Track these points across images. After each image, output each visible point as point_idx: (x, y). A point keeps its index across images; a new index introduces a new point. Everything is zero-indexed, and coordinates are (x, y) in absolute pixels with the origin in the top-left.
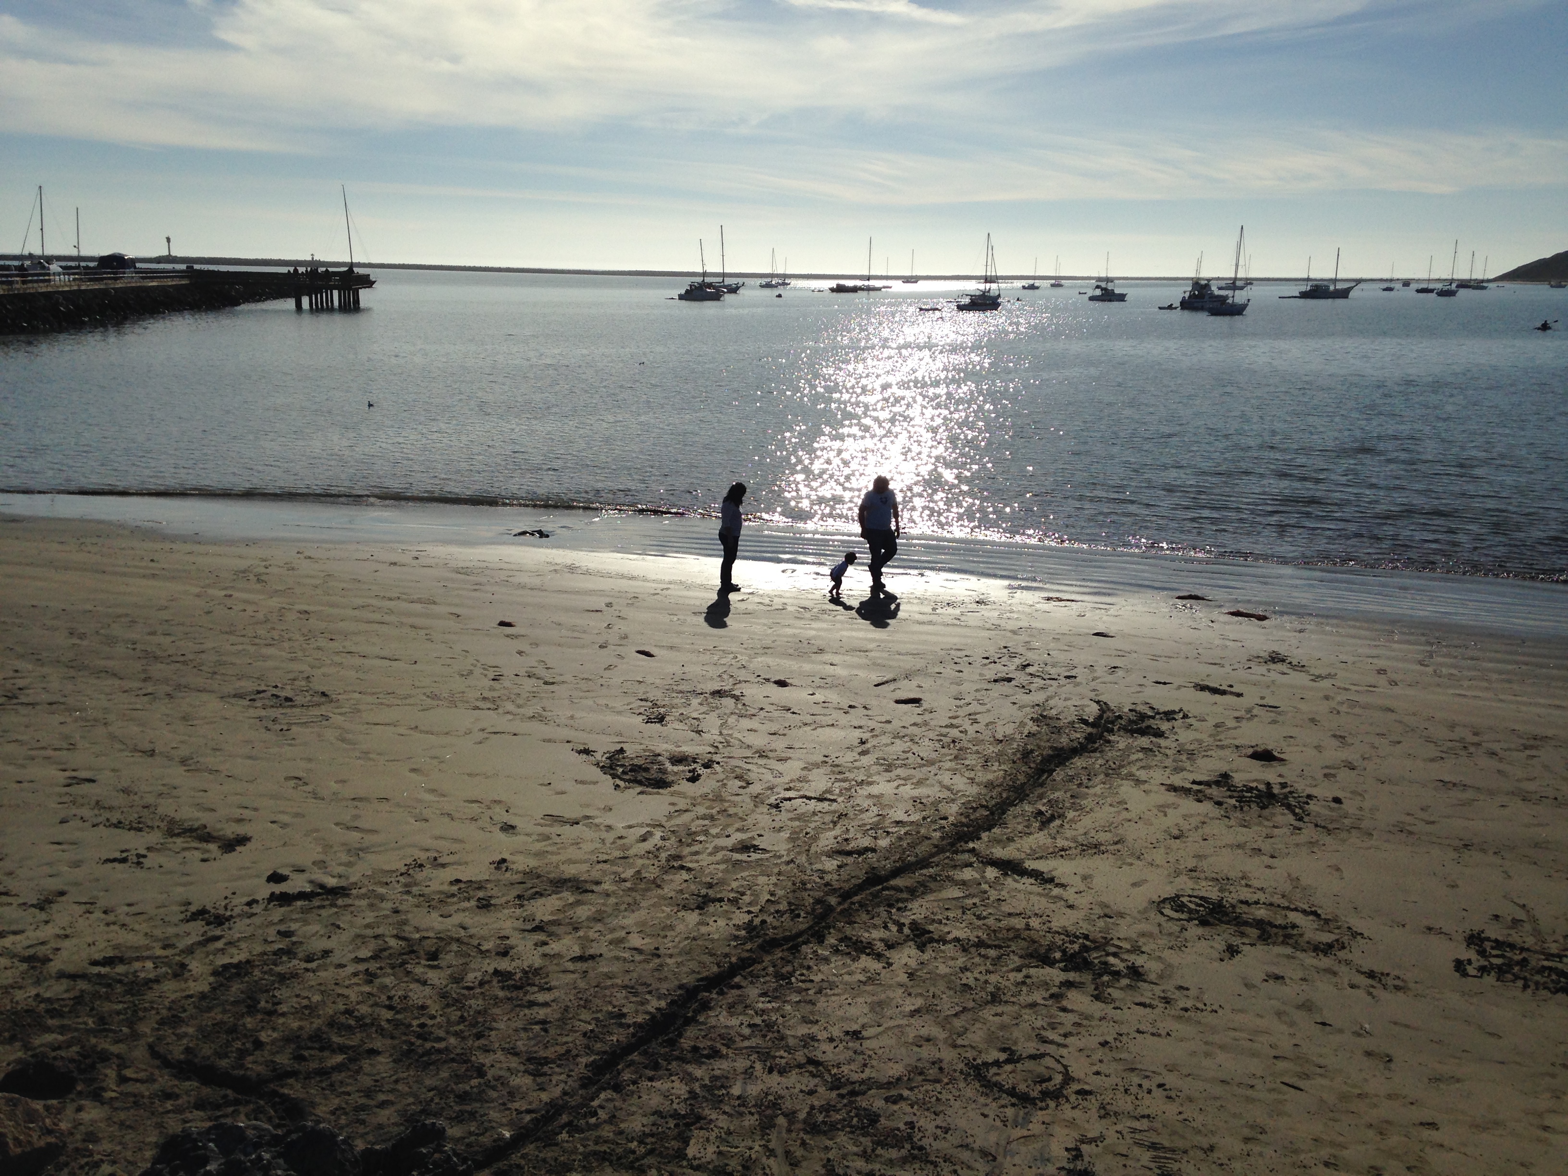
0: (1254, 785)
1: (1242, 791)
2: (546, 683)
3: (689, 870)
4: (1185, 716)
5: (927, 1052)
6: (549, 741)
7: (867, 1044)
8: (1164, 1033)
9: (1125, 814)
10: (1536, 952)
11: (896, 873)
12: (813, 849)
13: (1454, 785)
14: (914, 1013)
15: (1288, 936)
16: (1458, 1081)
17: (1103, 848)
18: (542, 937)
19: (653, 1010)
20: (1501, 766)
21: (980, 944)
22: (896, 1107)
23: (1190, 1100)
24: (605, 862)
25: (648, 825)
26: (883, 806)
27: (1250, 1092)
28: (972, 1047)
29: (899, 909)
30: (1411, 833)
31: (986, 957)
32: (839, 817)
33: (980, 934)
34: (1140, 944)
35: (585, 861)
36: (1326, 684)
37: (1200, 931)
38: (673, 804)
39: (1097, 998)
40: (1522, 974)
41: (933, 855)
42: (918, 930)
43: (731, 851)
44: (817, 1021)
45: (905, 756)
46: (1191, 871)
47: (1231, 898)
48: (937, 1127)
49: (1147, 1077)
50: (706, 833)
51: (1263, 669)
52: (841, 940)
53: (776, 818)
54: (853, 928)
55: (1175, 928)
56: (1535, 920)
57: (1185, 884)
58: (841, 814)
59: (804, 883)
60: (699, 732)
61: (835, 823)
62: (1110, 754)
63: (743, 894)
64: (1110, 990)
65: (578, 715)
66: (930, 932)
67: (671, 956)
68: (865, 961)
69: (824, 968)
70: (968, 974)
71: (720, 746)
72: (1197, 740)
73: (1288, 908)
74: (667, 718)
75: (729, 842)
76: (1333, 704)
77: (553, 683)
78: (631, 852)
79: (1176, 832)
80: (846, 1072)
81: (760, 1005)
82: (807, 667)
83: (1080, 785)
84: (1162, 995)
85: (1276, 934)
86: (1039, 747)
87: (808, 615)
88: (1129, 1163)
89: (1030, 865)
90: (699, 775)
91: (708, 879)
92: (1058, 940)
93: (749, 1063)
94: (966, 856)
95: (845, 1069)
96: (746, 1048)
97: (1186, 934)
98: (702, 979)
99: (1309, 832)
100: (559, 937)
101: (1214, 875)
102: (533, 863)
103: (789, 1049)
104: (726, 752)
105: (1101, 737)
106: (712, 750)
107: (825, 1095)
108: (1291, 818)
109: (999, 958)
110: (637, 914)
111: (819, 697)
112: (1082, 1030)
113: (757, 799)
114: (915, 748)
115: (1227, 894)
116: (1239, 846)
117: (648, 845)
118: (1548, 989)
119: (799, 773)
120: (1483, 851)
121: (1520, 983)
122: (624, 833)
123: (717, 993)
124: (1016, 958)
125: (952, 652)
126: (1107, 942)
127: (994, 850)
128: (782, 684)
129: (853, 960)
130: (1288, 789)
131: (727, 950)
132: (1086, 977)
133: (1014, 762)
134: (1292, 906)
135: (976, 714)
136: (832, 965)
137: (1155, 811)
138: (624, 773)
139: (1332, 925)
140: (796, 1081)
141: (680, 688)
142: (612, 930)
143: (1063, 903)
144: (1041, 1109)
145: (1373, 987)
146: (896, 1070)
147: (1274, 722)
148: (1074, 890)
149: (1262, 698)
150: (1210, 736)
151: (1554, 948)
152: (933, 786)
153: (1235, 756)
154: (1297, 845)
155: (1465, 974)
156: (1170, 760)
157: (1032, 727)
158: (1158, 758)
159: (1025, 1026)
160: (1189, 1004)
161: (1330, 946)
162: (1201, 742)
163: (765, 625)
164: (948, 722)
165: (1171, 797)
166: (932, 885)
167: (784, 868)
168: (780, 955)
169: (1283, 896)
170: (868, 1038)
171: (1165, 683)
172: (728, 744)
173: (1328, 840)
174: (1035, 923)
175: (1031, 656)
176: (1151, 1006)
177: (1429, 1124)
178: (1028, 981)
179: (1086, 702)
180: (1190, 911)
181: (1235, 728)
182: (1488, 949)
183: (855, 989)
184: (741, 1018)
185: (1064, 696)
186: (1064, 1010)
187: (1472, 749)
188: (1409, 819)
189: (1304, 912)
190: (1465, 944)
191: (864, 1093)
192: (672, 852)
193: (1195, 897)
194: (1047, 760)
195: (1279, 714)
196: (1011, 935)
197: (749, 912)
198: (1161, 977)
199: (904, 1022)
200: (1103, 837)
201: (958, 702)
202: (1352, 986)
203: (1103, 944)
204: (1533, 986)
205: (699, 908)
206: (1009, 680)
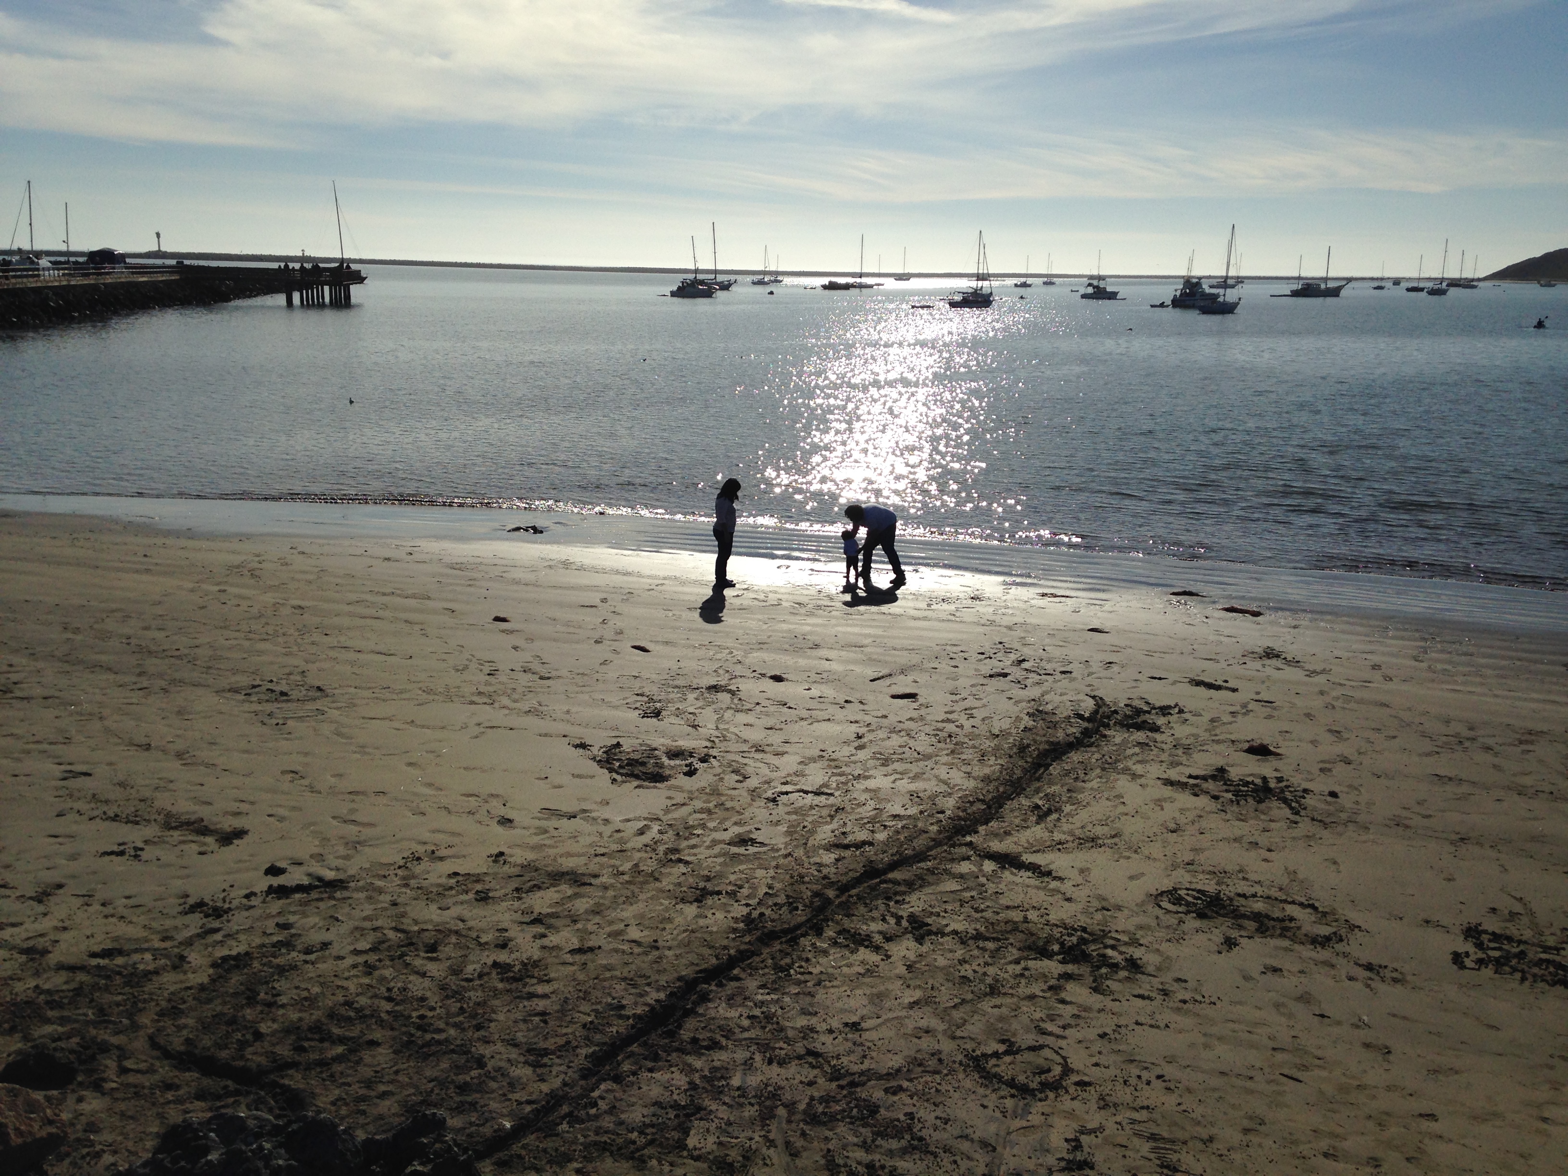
0: (1250, 779)
1: (1238, 785)
2: (541, 678)
3: (687, 863)
4: (1181, 711)
5: (926, 1043)
6: (546, 735)
7: (866, 1035)
8: (1162, 1025)
9: (1121, 809)
10: (1533, 945)
11: (893, 866)
12: (810, 843)
13: (1450, 779)
14: (912, 1005)
15: (1285, 929)
16: (1457, 1072)
17: (1100, 842)
18: (540, 929)
19: (652, 1002)
20: (1496, 761)
21: (978, 936)
22: (896, 1098)
23: (1189, 1090)
24: (603, 855)
25: (645, 819)
26: (880, 800)
27: (1249, 1084)
28: (972, 1039)
29: (897, 902)
30: (1407, 827)
31: (984, 949)
32: (836, 811)
33: (978, 927)
34: (1138, 936)
35: (583, 855)
36: (1321, 679)
37: (1198, 923)
38: (670, 798)
39: (1096, 990)
40: (1520, 967)
41: (930, 849)
42: (916, 922)
43: (729, 844)
44: (816, 1013)
45: (901, 750)
46: (1188, 864)
47: (1229, 890)
48: (937, 1118)
49: (1146, 1068)
50: (703, 826)
51: (1258, 664)
52: (839, 933)
53: (773, 812)
54: (852, 921)
55: (1173, 920)
56: (1532, 914)
57: (1182, 877)
58: (839, 808)
59: (802, 877)
60: (695, 727)
61: (832, 817)
62: (1106, 749)
63: (741, 887)
64: (1108, 982)
65: (574, 710)
66: (928, 925)
67: (670, 948)
68: (863, 953)
69: (823, 960)
70: (967, 966)
71: (717, 740)
72: (1193, 735)
73: (1285, 901)
74: (664, 713)
75: (727, 836)
76: (1328, 699)
77: (549, 678)
78: (629, 846)
79: (1172, 826)
80: (846, 1063)
81: (760, 997)
82: (802, 662)
83: (1076, 779)
84: (1161, 987)
85: (1273, 927)
86: (1035, 741)
87: (803, 611)
88: (1128, 1153)
89: (1028, 858)
90: (696, 770)
91: (706, 872)
92: (1056, 932)
93: (748, 1054)
94: (964, 849)
95: (845, 1060)
96: (745, 1039)
97: (1185, 927)
98: (700, 971)
99: (1305, 826)
100: (557, 930)
101: (1211, 868)
102: (531, 856)
103: (788, 1041)
104: (723, 746)
105: (1097, 731)
106: (709, 744)
107: (824, 1086)
108: (1287, 812)
109: (998, 950)
110: (635, 906)
111: (815, 692)
112: (1081, 1022)
113: (754, 793)
114: (912, 743)
115: (1224, 887)
116: (1235, 840)
117: (646, 839)
118: (1547, 981)
119: (795, 767)
120: (1480, 844)
121: (1518, 975)
122: (621, 826)
123: (716, 985)
124: (1015, 951)
125: (948, 648)
126: (1105, 934)
127: (991, 844)
128: (778, 679)
129: (852, 952)
130: (1284, 784)
131: (725, 942)
132: (1084, 969)
133: (1011, 757)
134: (1289, 899)
135: (972, 709)
136: (831, 957)
137: (1152, 806)
138: (620, 767)
139: (1330, 918)
140: (796, 1074)
141: (676, 683)
142: (611, 923)
143: (1060, 896)
144: (1040, 1100)
145: (1371, 979)
146: (895, 1062)
147: (1269, 717)
148: (1071, 883)
149: (1258, 693)
150: (1206, 730)
151: (1551, 941)
152: (930, 780)
153: (1231, 750)
154: (1294, 838)
155: (1462, 967)
156: (1166, 754)
157: (1027, 722)
158: (1153, 753)
159: (1024, 1019)
160: (1187, 996)
161: (1328, 939)
162: (1196, 736)
163: (760, 620)
164: (944, 716)
165: (1168, 791)
166: (930, 878)
167: (782, 861)
168: (778, 947)
169: (1281, 889)
170: (867, 1030)
171: (1160, 679)
172: (725, 739)
173: (1325, 834)
174: (1032, 915)
175: (1027, 652)
176: (1149, 998)
177: (1428, 1115)
178: (1026, 973)
179: (1082, 697)
180: (1188, 904)
181: (1230, 723)
182: (1486, 942)
183: (855, 981)
184: (740, 1009)
185: (1059, 691)
186: (1063, 1002)
187: (1467, 744)
188: (1405, 813)
189: (1301, 904)
190: (1462, 938)
191: (863, 1084)
192: (670, 846)
193: (1193, 890)
194: (1044, 754)
195: (1275, 709)
196: (1009, 927)
197: (747, 905)
198: (1159, 969)
199: (904, 1013)
200: (1099, 831)
201: (954, 698)
202: (1351, 979)
203: (1100, 937)
204: (1530, 979)
205: (698, 900)
206: (1005, 675)
